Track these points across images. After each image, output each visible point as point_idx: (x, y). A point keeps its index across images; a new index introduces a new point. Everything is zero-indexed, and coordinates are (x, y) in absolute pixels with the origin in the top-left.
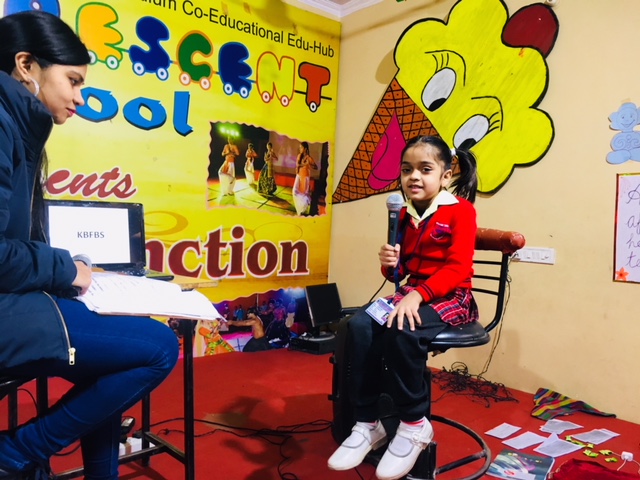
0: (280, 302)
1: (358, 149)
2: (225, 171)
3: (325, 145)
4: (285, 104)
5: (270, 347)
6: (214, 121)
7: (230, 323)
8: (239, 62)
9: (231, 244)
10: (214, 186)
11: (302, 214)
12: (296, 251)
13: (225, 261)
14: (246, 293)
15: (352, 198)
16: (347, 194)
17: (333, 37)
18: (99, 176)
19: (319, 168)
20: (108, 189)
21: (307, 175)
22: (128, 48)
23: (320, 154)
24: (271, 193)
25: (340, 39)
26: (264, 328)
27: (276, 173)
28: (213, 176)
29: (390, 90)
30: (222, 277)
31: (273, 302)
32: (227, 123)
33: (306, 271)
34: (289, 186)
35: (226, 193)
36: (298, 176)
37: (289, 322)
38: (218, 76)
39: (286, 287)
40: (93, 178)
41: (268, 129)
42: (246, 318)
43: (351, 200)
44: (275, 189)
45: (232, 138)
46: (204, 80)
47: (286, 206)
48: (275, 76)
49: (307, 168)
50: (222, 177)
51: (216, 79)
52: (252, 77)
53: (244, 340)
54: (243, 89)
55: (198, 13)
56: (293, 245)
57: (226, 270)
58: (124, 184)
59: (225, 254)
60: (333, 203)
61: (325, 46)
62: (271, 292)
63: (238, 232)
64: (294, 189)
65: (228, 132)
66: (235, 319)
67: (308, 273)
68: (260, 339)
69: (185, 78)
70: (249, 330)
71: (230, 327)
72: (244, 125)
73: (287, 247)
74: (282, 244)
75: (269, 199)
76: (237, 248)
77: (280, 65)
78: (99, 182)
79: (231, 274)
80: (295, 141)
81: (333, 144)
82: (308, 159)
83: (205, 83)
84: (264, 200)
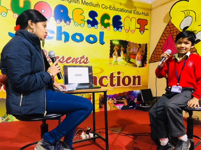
0: (133, 94)
1: (157, 45)
2: (115, 55)
3: (146, 45)
4: (133, 32)
5: (130, 108)
6: (111, 40)
7: (117, 101)
8: (119, 21)
9: (117, 77)
10: (111, 59)
11: (139, 67)
12: (137, 78)
13: (115, 82)
14: (122, 92)
15: (155, 61)
16: (154, 60)
17: (148, 9)
18: (79, 58)
19: (144, 52)
20: (82, 62)
21: (140, 54)
22: (86, 20)
23: (145, 48)
24: (129, 61)
25: (151, 10)
26: (128, 103)
27: (131, 54)
28: (111, 56)
29: (168, 25)
30: (114, 87)
31: (130, 95)
32: (115, 40)
33: (141, 85)
34: (135, 58)
35: (115, 61)
36: (137, 55)
37: (136, 101)
38: (112, 26)
39: (134, 90)
40: (78, 58)
41: (127, 41)
42: (122, 99)
43: (155, 62)
44: (130, 59)
45: (117, 44)
46: (108, 27)
47: (134, 64)
48: (130, 24)
49: (140, 52)
50: (114, 56)
51: (112, 27)
52: (122, 25)
53: (121, 106)
54: (120, 29)
55: (106, 8)
56: (136, 76)
57: (115, 84)
58: (86, 60)
59: (115, 80)
60: (149, 63)
61: (146, 13)
62: (130, 91)
63: (119, 73)
64: (136, 59)
65: (115, 43)
66: (118, 100)
67: (141, 86)
68: (126, 106)
69: (102, 28)
70: (122, 103)
71: (117, 102)
72: (120, 40)
73: (134, 77)
74: (133, 76)
75: (128, 62)
76: (119, 78)
77: (131, 20)
78: (79, 59)
79: (117, 86)
80: (136, 44)
81: (149, 44)
82: (141, 49)
83: (108, 28)
84: (127, 63)
